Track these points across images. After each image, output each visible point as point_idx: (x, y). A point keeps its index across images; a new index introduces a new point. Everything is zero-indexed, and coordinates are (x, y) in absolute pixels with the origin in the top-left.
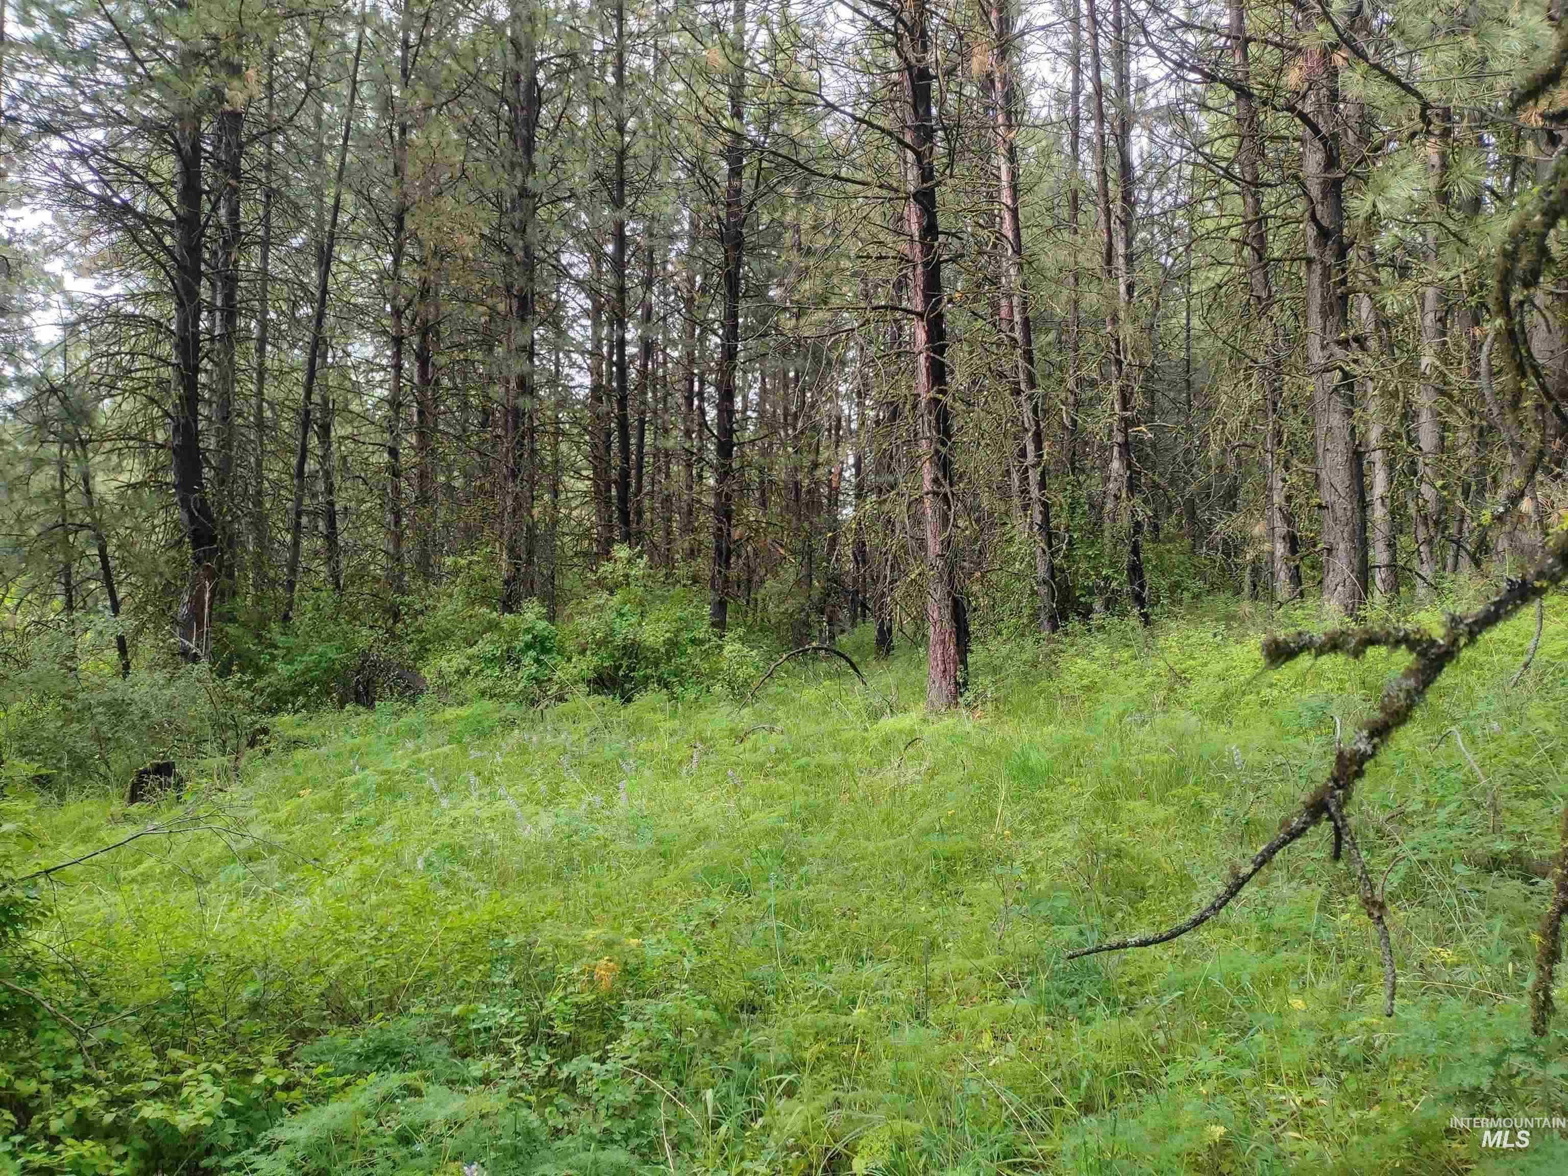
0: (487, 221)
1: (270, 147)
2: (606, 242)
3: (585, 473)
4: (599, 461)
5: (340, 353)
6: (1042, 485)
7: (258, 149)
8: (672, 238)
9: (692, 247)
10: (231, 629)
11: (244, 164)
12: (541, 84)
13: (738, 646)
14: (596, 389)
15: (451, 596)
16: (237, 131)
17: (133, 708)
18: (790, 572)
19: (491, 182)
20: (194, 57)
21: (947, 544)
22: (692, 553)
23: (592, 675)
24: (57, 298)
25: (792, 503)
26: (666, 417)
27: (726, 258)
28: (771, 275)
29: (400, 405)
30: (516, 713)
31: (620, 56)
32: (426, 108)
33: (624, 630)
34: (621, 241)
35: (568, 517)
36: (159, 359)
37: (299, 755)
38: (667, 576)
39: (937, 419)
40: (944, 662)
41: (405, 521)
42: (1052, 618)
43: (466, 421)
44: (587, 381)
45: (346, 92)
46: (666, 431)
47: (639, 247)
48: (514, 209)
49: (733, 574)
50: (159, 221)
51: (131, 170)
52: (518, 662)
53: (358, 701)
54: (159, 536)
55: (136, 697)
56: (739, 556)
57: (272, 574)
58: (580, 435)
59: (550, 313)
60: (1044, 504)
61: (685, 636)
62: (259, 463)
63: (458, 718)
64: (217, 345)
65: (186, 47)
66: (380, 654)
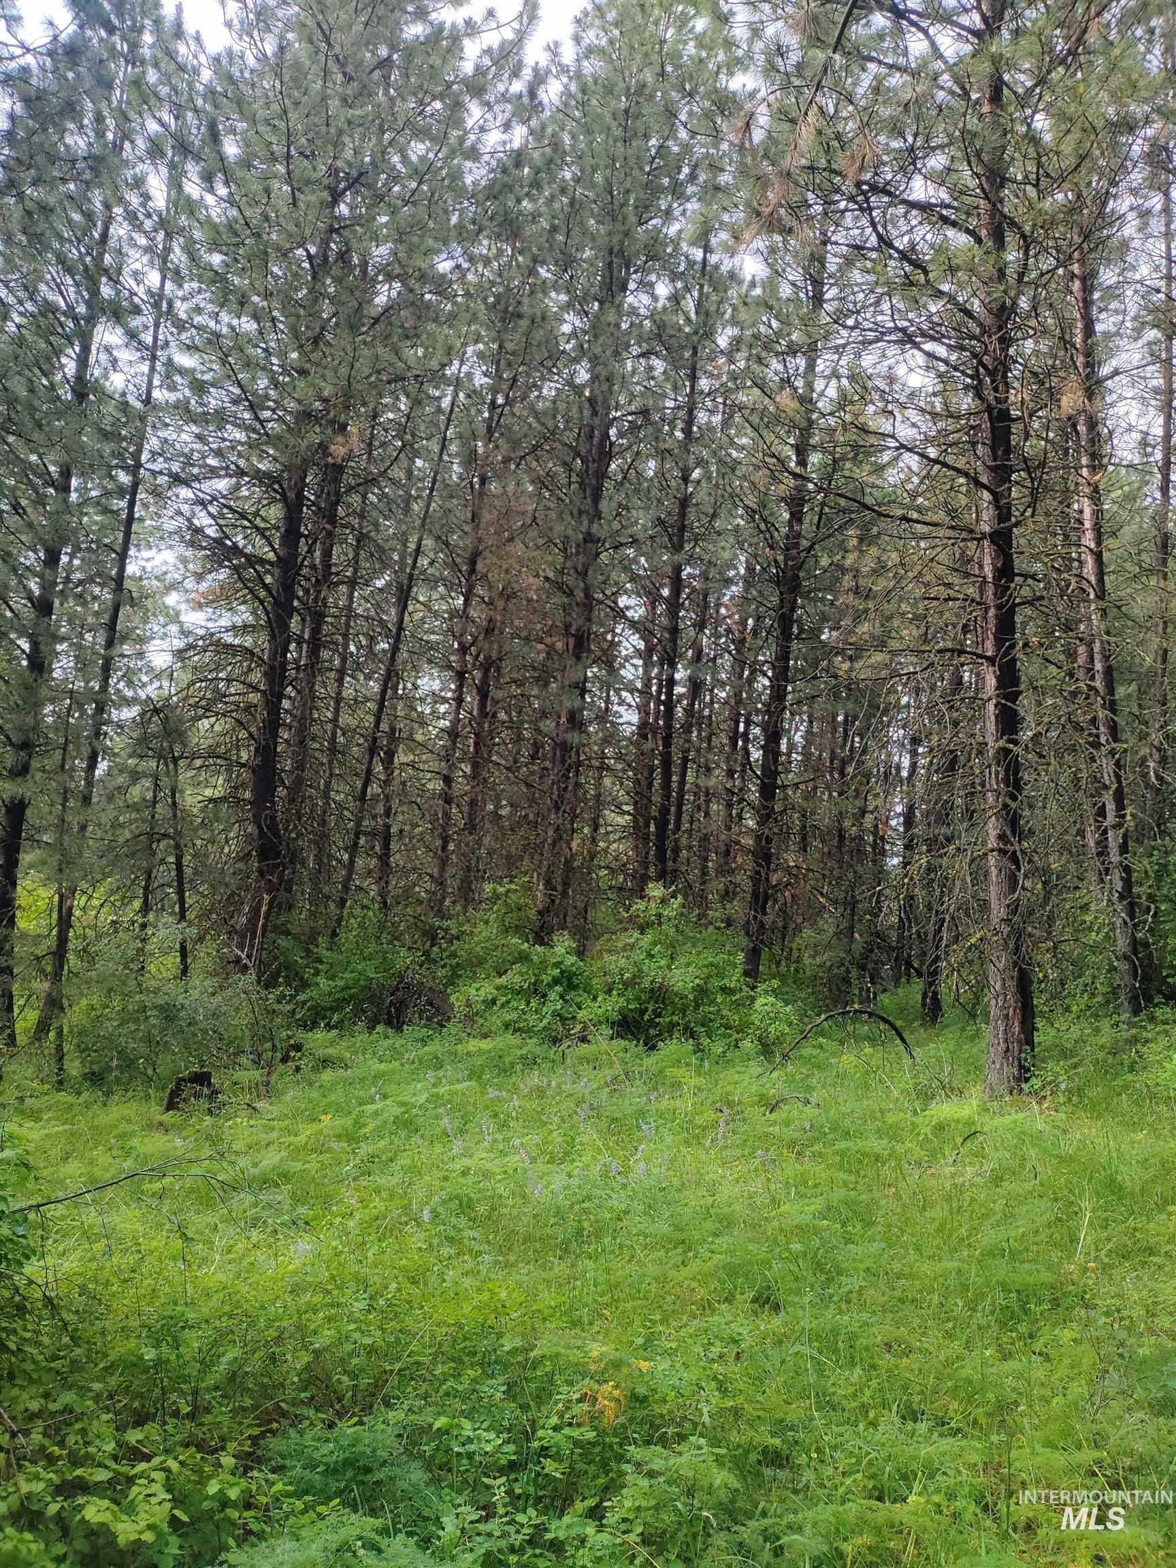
0: (552, 564)
1: (364, 497)
2: (662, 586)
3: (625, 808)
4: (640, 796)
5: (409, 685)
6: (1124, 849)
7: (355, 499)
8: (728, 582)
9: (746, 590)
10: (283, 942)
11: (341, 511)
12: (613, 439)
13: (772, 999)
14: (643, 726)
15: (487, 922)
16: (336, 480)
17: (183, 1014)
18: (829, 924)
19: (559, 528)
20: (306, 416)
21: (1014, 908)
22: (727, 896)
23: (616, 1017)
24: (173, 629)
25: (834, 850)
26: (710, 756)
27: (781, 601)
28: (824, 618)
29: (457, 736)
30: (538, 1051)
31: (690, 412)
32: (507, 460)
33: (654, 972)
34: (677, 583)
35: (606, 850)
36: (250, 685)
37: (327, 1076)
38: (699, 917)
39: (1007, 771)
40: (1006, 1041)
41: (451, 847)
42: (1134, 1000)
43: (518, 752)
44: (634, 718)
45: (436, 448)
46: (708, 770)
47: (694, 590)
48: (578, 553)
49: (768, 920)
50: (262, 561)
51: (243, 516)
52: (544, 996)
53: (389, 1023)
54: (232, 848)
55: (187, 1002)
56: (776, 901)
57: (326, 890)
58: (624, 771)
59: (604, 652)
60: (1127, 870)
61: (716, 983)
62: (327, 784)
63: (480, 1052)
64: (302, 675)
65: (301, 408)
66: (416, 976)
